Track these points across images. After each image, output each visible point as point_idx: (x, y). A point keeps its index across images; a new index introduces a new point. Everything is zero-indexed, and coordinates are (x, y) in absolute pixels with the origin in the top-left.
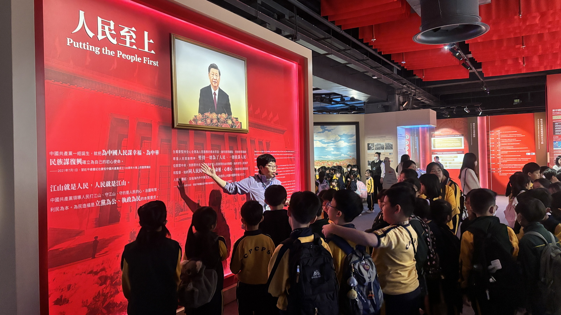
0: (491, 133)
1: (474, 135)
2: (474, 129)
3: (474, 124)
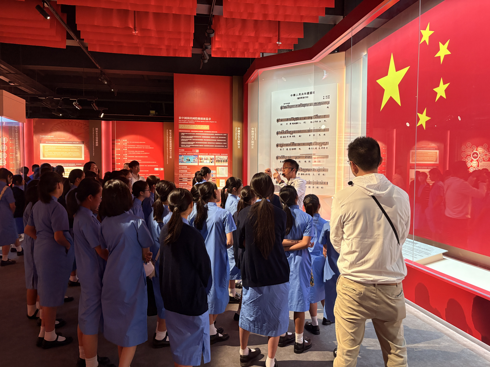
0: (118, 142)
1: (97, 143)
2: (97, 136)
3: (97, 129)
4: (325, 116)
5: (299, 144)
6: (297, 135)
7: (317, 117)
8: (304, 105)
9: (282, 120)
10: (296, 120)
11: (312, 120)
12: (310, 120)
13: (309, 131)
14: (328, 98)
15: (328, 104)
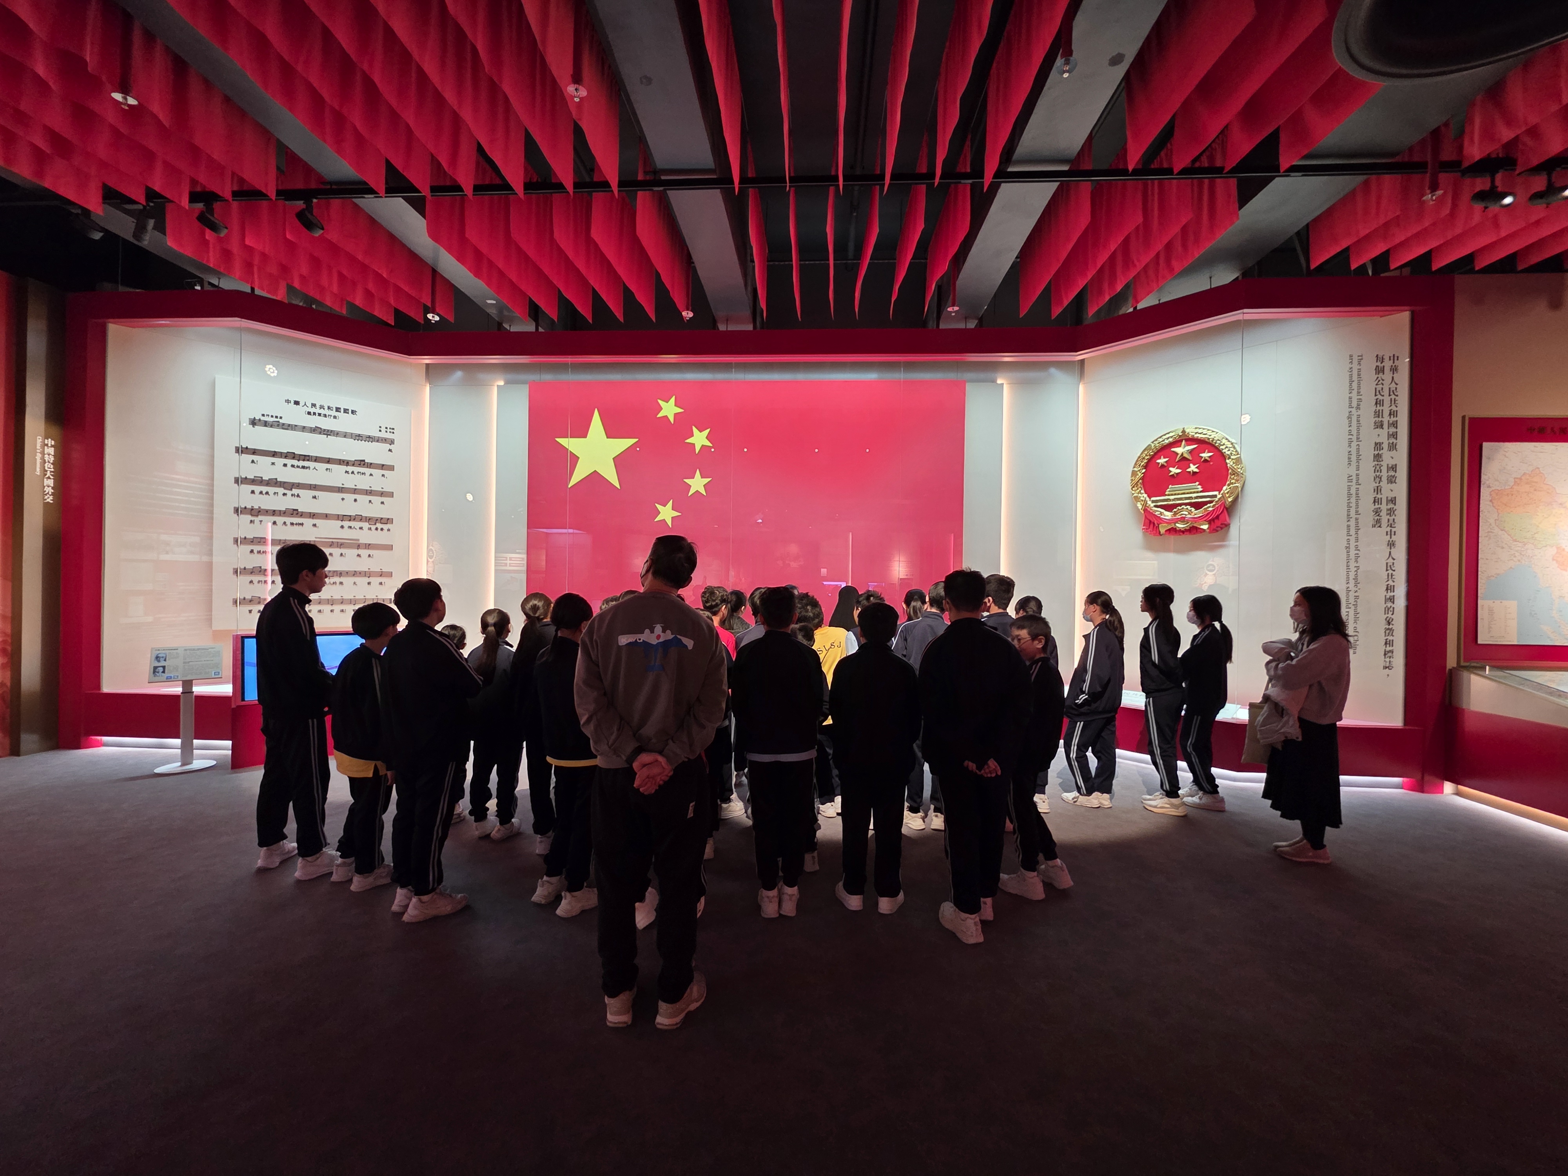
4: (382, 467)
5: (312, 516)
6: (306, 494)
7: (362, 463)
8: (328, 433)
9: (254, 452)
10: (304, 460)
11: (350, 469)
12: (345, 468)
13: (340, 490)
14: (390, 432)
15: (390, 444)
